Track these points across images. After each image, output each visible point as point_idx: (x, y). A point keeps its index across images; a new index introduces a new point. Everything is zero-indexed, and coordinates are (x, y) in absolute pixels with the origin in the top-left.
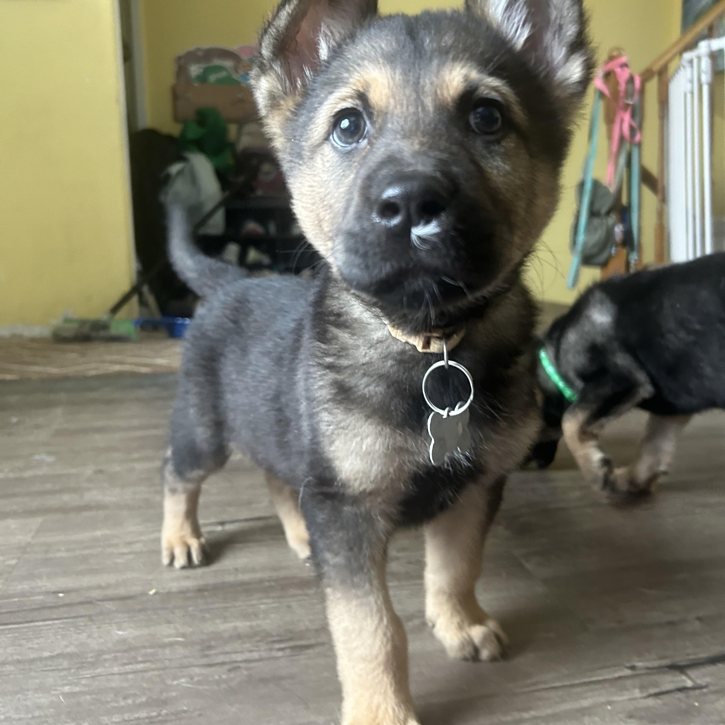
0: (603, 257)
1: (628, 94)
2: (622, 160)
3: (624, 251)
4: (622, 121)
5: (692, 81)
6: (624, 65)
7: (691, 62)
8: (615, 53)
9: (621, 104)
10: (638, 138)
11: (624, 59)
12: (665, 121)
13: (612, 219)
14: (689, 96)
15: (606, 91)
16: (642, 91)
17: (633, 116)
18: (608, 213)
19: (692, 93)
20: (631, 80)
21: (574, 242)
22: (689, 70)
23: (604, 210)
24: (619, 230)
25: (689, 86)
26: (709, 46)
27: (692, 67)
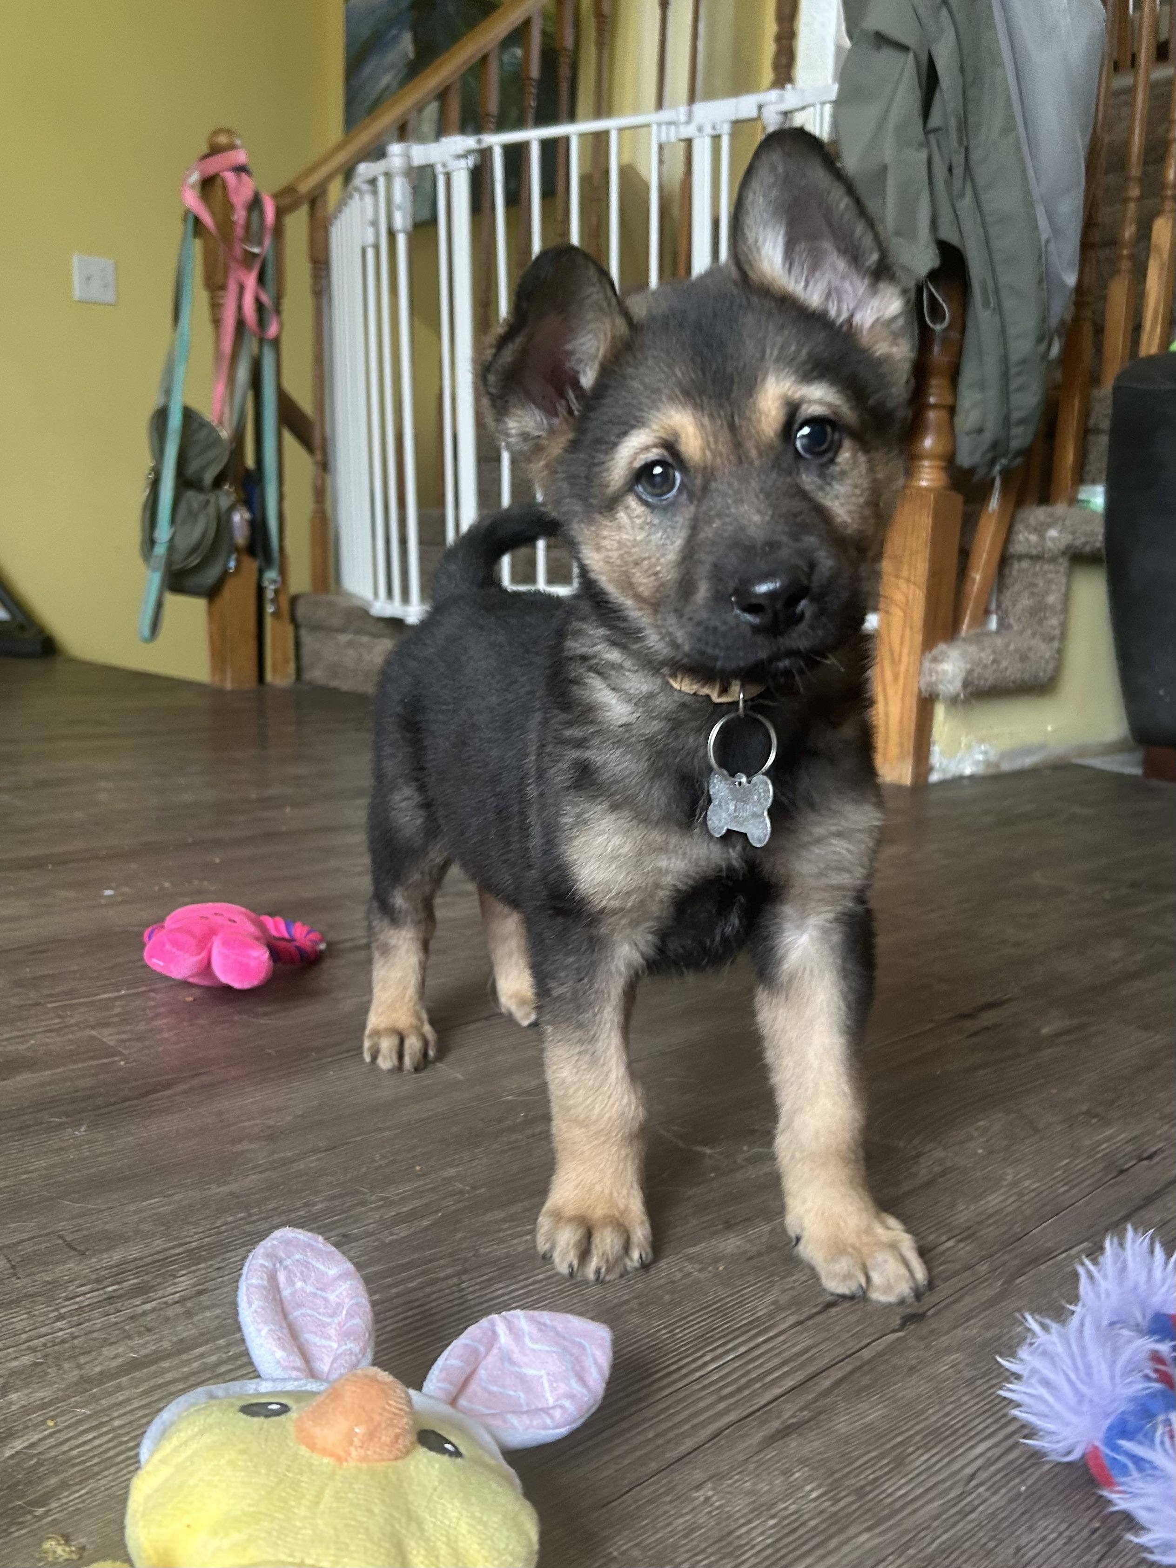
0: (211, 575)
1: (251, 234)
2: (243, 374)
3: (251, 565)
4: (242, 288)
5: (375, 224)
6: (240, 169)
7: (373, 182)
8: (223, 139)
9: (238, 251)
10: (272, 330)
11: (241, 157)
12: (325, 301)
13: (226, 496)
14: (370, 253)
15: (207, 219)
16: (278, 231)
17: (261, 279)
18: (218, 482)
19: (377, 247)
20: (255, 204)
21: (149, 542)
22: (368, 199)
23: (209, 477)
24: (239, 518)
25: (370, 233)
26: (408, 157)
27: (375, 192)
